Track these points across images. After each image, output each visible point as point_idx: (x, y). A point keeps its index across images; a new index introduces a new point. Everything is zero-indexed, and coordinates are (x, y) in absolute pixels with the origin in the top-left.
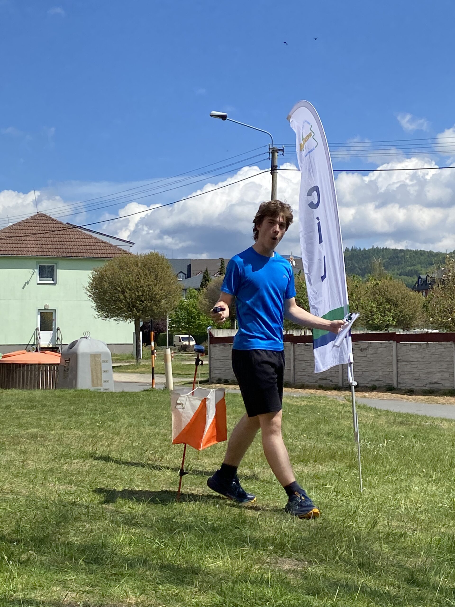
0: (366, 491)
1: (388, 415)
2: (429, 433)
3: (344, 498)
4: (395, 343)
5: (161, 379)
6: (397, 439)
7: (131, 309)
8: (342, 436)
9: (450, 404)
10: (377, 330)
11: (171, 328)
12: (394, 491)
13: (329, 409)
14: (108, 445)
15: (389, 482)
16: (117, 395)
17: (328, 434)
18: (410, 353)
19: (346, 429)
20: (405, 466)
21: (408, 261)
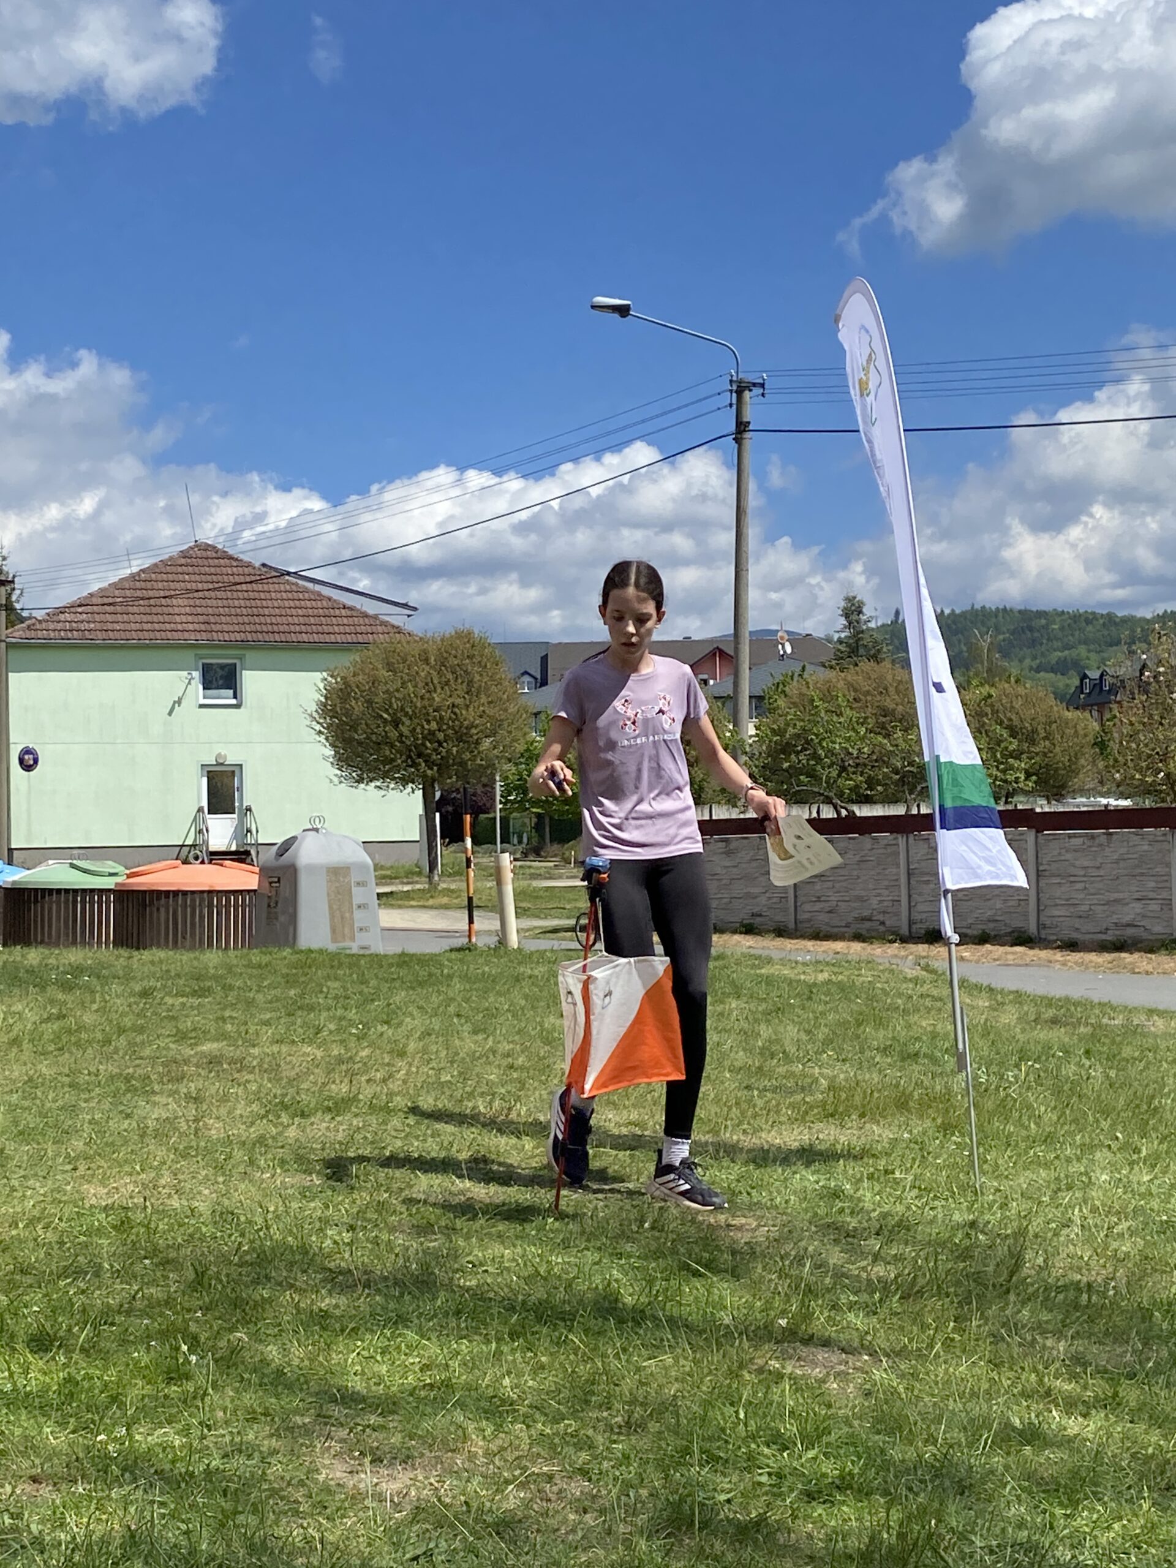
0: (987, 1186)
1: (1020, 1003)
2: (1121, 1043)
3: (940, 1204)
4: (1033, 832)
5: (486, 922)
6: (1047, 1059)
7: (414, 762)
8: (917, 1054)
9: (1164, 973)
11: (505, 804)
12: (1053, 1186)
13: (883, 990)
14: (384, 1080)
15: (1039, 1165)
16: (391, 961)
17: (885, 1049)
18: (1068, 856)
19: (925, 1038)
20: (1074, 1126)
21: (1056, 638)
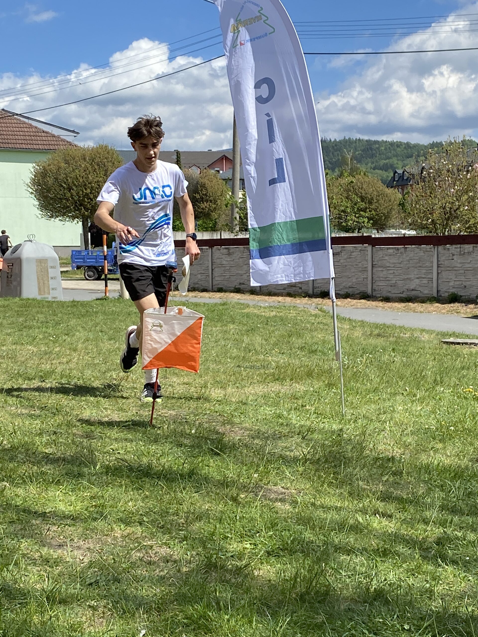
0: (348, 412)
1: (364, 326)
2: (408, 345)
3: (325, 420)
4: (370, 247)
5: (114, 287)
6: (375, 353)
7: (78, 208)
8: (316, 351)
9: (428, 312)
10: (349, 232)
12: (377, 412)
13: (301, 320)
14: (67, 363)
15: (371, 402)
16: (68, 304)
17: (302, 348)
18: (386, 258)
19: (320, 343)
20: (387, 384)
21: (383, 154)
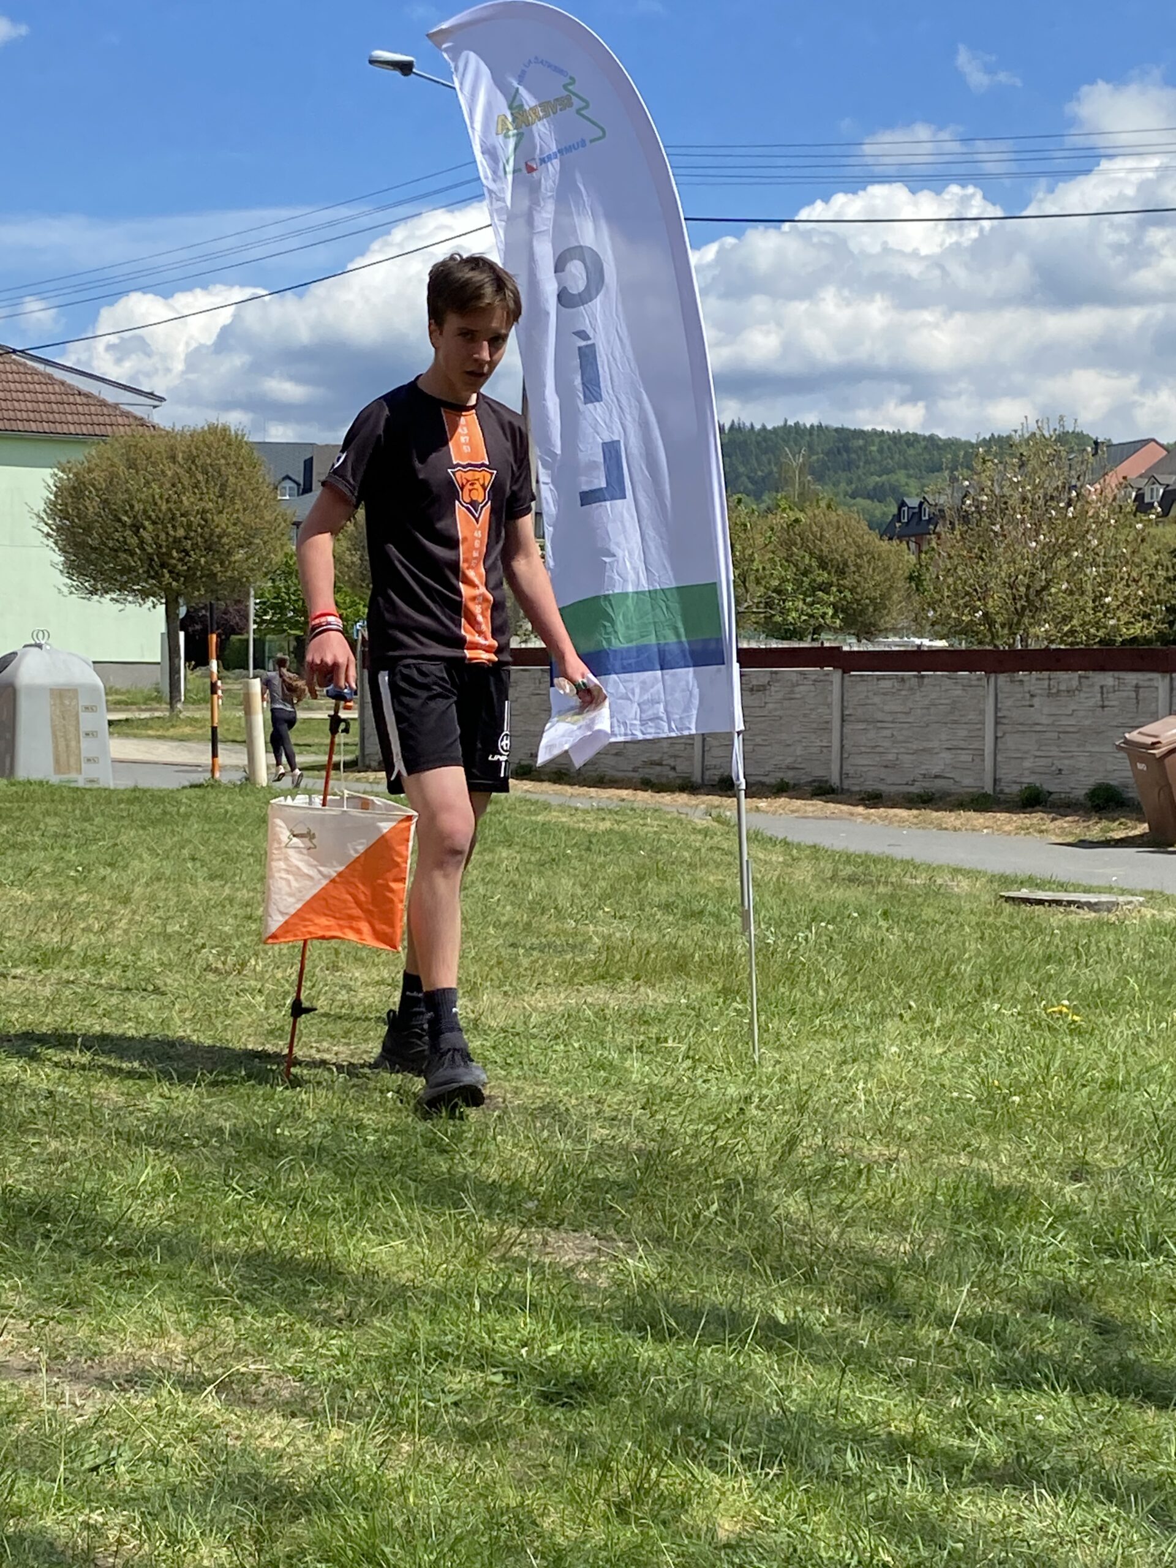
0: (767, 1057)
1: (817, 859)
2: (922, 904)
3: (711, 1075)
4: (839, 672)
5: (235, 756)
6: (841, 921)
7: (157, 573)
8: (701, 912)
9: (973, 830)
10: (789, 639)
11: (259, 624)
12: (837, 1058)
13: (670, 841)
14: (102, 931)
15: (825, 1034)
16: (121, 796)
17: (667, 906)
18: (876, 700)
19: (711, 895)
20: (865, 993)
21: (874, 461)
